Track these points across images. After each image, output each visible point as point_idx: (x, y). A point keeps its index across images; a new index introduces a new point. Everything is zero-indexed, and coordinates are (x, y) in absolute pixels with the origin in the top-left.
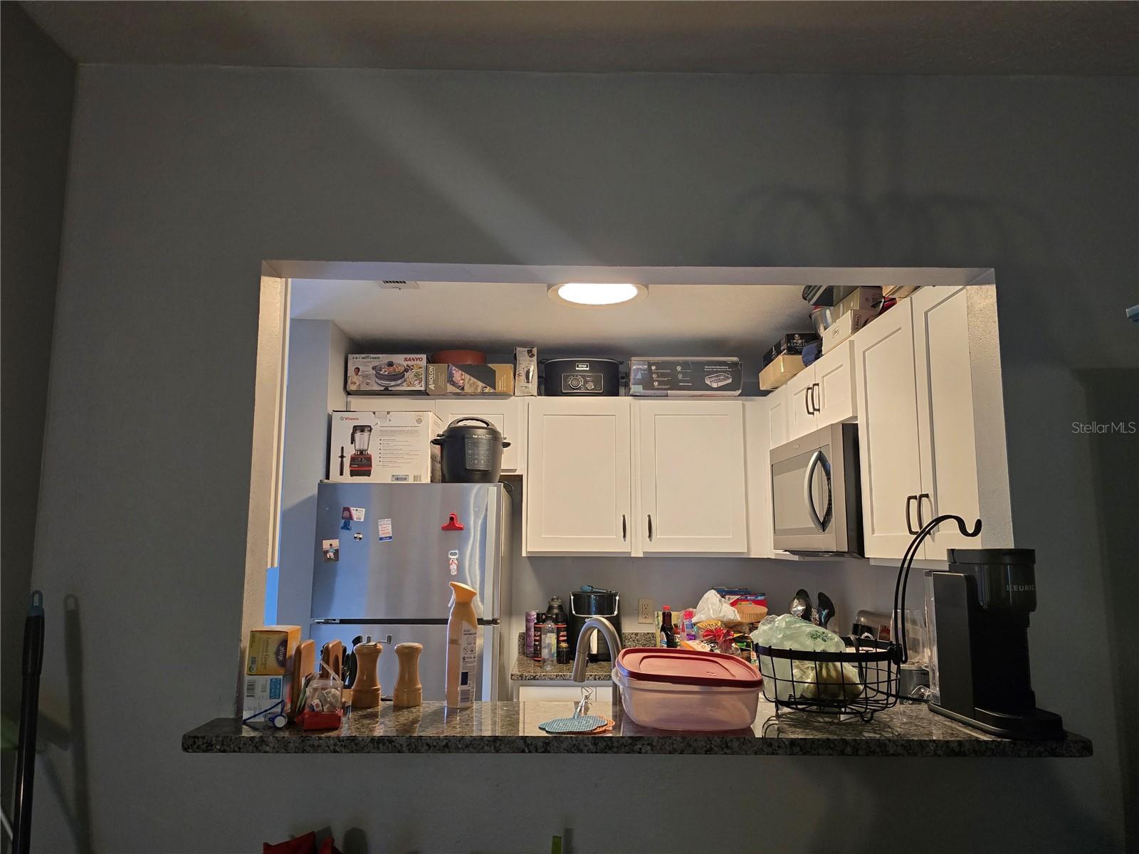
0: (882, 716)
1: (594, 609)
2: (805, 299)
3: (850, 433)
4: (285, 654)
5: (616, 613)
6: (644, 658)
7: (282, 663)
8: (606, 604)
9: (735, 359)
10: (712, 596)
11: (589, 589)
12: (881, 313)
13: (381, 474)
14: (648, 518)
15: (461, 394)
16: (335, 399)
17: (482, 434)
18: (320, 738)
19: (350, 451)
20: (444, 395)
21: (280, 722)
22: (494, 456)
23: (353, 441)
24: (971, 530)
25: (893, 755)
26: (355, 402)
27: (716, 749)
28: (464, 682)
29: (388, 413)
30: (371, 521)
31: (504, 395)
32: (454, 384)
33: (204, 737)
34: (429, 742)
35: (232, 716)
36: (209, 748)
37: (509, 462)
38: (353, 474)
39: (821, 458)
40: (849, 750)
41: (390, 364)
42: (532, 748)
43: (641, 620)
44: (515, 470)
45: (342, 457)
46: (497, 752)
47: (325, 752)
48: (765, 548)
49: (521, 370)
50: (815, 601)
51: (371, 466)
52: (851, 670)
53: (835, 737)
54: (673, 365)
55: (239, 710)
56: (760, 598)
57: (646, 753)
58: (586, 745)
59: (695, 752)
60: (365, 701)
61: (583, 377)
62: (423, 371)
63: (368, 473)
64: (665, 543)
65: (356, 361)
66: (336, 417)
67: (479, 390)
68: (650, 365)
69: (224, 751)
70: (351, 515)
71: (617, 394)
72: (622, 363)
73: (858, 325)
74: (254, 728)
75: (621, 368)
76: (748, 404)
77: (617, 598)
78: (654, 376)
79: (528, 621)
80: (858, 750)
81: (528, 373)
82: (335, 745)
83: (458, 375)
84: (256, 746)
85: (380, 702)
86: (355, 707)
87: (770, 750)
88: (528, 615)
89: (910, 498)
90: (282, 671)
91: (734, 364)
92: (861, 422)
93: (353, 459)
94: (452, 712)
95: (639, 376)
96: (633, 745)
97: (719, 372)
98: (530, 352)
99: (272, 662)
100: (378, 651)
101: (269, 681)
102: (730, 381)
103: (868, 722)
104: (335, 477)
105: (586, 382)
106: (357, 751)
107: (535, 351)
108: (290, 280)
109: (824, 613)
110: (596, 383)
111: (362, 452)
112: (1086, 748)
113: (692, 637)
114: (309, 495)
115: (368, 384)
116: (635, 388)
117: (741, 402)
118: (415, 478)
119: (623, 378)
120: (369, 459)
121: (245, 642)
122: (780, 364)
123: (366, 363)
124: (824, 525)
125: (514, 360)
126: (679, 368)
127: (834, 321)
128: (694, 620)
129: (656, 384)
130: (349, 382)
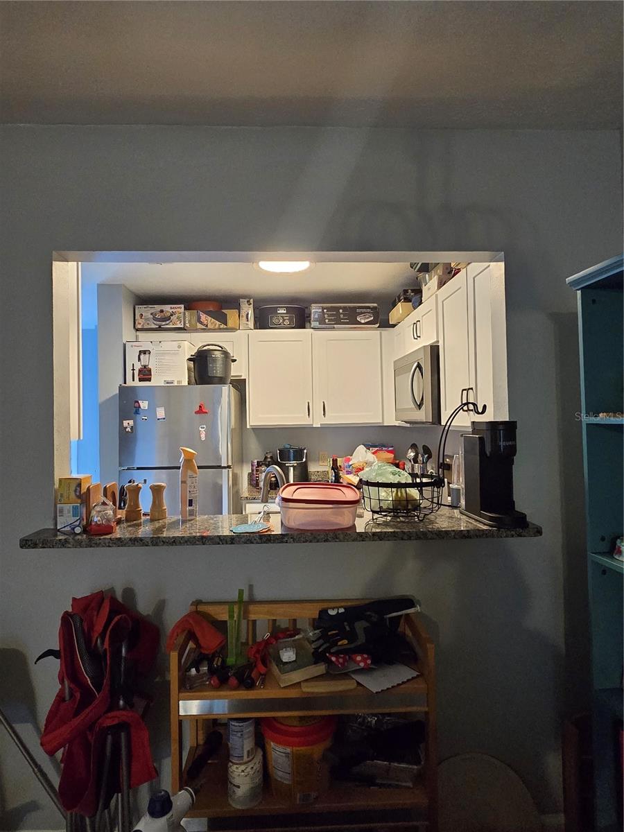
0: (432, 517)
1: (292, 459)
2: (412, 268)
3: (434, 351)
4: (80, 491)
5: (304, 460)
6: (298, 489)
7: (79, 497)
8: (299, 454)
9: (375, 305)
10: (361, 448)
11: (288, 446)
12: (453, 277)
13: (157, 380)
14: (322, 404)
15: (206, 329)
16: (128, 334)
17: (218, 355)
18: (100, 539)
19: (138, 366)
20: (196, 330)
21: (78, 530)
22: (227, 368)
23: (139, 360)
24: (480, 411)
25: (431, 539)
26: (141, 335)
27: (330, 539)
28: (190, 504)
29: (160, 342)
30: (152, 408)
31: (233, 330)
32: (201, 323)
33: (31, 540)
34: (164, 540)
35: (52, 527)
36: (35, 546)
37: (236, 371)
38: (140, 380)
39: (419, 366)
40: (405, 537)
41: (162, 311)
42: (224, 542)
43: (321, 463)
44: (241, 376)
45: (133, 370)
46: (204, 544)
47: (103, 546)
48: (391, 420)
49: (243, 313)
50: (421, 450)
51: (151, 375)
52: (414, 493)
53: (399, 530)
54: (337, 309)
55: (56, 524)
56: (390, 449)
57: (290, 542)
58: (255, 540)
59: (318, 541)
60: (133, 516)
61: (282, 317)
62: (182, 315)
63: (149, 380)
64: (333, 419)
65: (141, 309)
66: (128, 345)
67: (217, 326)
68: (323, 309)
69: (44, 548)
70: (139, 405)
71: (304, 328)
72: (307, 308)
73: (441, 284)
74: (64, 533)
75: (306, 311)
76: (383, 332)
77: (305, 451)
78: (326, 316)
79: (252, 466)
80: (410, 537)
81: (248, 314)
82: (109, 543)
83: (203, 317)
84: (64, 544)
85: (142, 517)
86: (127, 520)
87: (361, 539)
88: (252, 463)
89: (463, 390)
90: (79, 501)
91: (375, 308)
92: (441, 344)
93: (140, 371)
94: (184, 522)
95: (316, 316)
96: (283, 538)
97: (365, 313)
98: (248, 302)
99: (73, 495)
100: (140, 488)
101: (71, 508)
102: (372, 318)
103: (421, 521)
104: (130, 383)
105: (284, 320)
106: (122, 546)
107: (252, 300)
108: (80, 263)
109: (426, 456)
110: (290, 320)
111: (145, 366)
112: (539, 532)
113: (349, 473)
114: (114, 393)
115: (148, 324)
116: (314, 324)
117: (379, 332)
118: (178, 382)
119: (307, 317)
120: (150, 371)
121: (57, 486)
122: (400, 308)
123: (146, 311)
124: (420, 406)
125: (238, 307)
126: (341, 311)
127: (429, 280)
128: (350, 463)
129: (327, 321)
130: (137, 323)
